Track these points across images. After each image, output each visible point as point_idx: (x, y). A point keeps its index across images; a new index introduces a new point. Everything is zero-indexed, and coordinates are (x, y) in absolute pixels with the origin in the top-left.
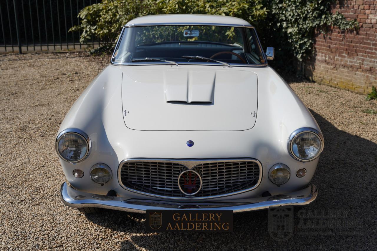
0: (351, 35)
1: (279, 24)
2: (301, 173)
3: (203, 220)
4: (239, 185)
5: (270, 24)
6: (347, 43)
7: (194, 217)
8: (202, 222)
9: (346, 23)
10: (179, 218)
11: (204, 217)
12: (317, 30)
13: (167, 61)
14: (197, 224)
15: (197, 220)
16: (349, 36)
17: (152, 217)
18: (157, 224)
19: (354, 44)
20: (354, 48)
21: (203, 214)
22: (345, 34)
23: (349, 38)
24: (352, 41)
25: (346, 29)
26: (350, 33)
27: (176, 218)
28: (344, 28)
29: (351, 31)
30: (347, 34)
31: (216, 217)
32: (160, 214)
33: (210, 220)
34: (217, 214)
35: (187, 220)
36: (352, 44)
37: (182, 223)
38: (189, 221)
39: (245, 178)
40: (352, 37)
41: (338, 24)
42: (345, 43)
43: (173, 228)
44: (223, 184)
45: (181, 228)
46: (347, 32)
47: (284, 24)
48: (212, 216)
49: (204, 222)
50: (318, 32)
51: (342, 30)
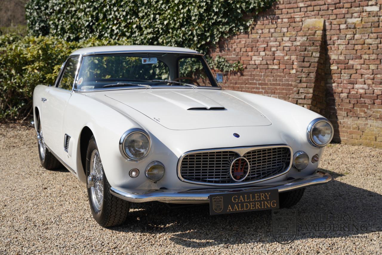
0: (234, 77)
1: (151, 71)
2: (316, 159)
3: (256, 200)
4: (271, 172)
5: (141, 72)
6: (231, 85)
7: (248, 198)
8: (255, 201)
9: (229, 66)
10: (237, 200)
11: (256, 197)
12: (195, 75)
13: (140, 85)
14: (251, 203)
15: (251, 200)
16: (233, 78)
17: (215, 201)
18: (219, 207)
19: (239, 86)
20: (239, 89)
21: (256, 195)
22: (228, 77)
23: (233, 80)
24: (236, 82)
25: (229, 71)
26: (233, 75)
27: (235, 200)
28: (227, 70)
29: (235, 73)
30: (231, 76)
31: (266, 197)
32: (221, 198)
33: (262, 199)
34: (266, 194)
35: (243, 201)
36: (237, 85)
37: (240, 204)
38: (245, 202)
39: (275, 165)
40: (236, 78)
41: (221, 67)
42: (229, 85)
43: (233, 210)
44: (260, 171)
45: (239, 209)
46: (230, 74)
47: (156, 70)
48: (263, 195)
49: (257, 201)
50: (196, 77)
51: (224, 73)
